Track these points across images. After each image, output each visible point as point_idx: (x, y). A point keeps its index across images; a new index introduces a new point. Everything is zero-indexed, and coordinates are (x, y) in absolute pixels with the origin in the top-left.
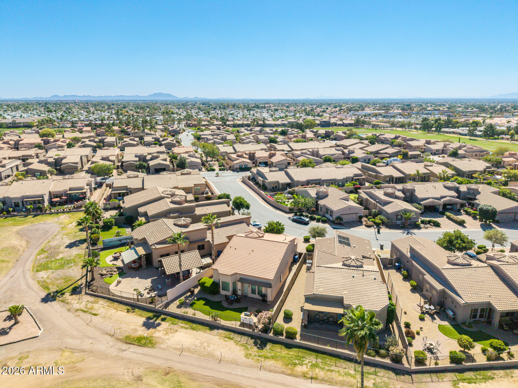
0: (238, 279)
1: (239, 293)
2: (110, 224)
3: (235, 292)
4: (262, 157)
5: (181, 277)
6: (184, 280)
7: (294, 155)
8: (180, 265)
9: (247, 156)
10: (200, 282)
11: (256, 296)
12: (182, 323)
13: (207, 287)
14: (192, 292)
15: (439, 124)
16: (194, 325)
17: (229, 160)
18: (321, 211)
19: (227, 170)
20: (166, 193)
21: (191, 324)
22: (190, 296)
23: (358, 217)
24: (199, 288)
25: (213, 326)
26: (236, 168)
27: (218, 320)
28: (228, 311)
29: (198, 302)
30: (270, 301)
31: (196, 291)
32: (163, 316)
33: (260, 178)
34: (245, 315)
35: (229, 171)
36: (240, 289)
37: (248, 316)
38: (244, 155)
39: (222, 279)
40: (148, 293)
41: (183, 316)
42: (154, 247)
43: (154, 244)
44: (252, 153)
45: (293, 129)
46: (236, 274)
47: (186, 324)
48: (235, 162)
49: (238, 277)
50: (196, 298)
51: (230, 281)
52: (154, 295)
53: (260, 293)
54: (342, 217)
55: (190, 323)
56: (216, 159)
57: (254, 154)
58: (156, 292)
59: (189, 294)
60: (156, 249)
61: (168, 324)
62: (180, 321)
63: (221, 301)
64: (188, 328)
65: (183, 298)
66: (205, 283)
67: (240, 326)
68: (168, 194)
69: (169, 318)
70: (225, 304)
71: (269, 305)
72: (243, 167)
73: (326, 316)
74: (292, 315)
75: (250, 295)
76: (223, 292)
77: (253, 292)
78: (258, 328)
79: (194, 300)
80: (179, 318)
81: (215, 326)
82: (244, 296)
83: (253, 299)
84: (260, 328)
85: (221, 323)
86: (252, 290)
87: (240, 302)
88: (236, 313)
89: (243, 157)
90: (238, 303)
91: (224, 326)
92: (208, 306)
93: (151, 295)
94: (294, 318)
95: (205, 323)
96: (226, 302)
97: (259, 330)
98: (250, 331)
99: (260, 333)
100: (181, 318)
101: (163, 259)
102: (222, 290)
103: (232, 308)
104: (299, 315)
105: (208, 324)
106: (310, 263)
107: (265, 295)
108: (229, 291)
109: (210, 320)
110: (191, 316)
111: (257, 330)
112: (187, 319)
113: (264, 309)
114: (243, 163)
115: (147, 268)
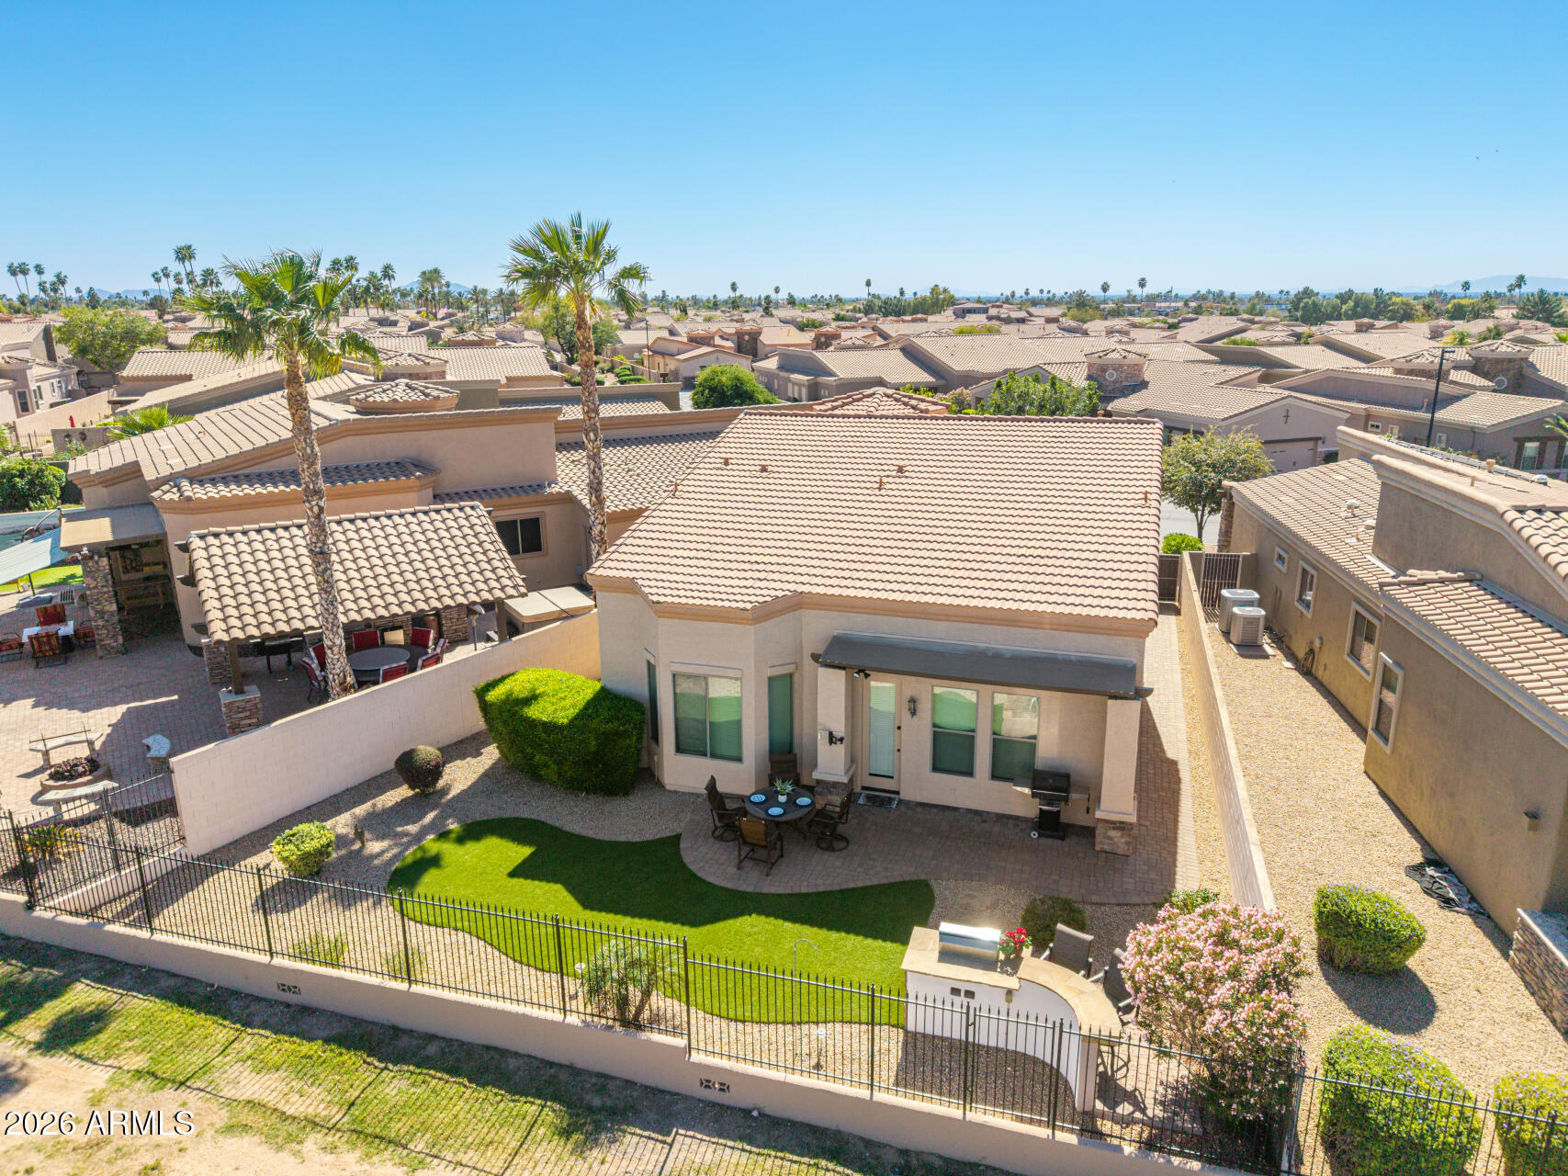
0: (820, 650)
1: (830, 764)
3: (787, 761)
4: (787, 345)
5: (338, 662)
6: (365, 679)
9: (729, 344)
10: (494, 695)
11: (982, 792)
12: (262, 1068)
13: (549, 727)
14: (427, 779)
16: (396, 1086)
17: (659, 359)
21: (357, 1070)
22: (403, 811)
24: (491, 754)
25: (603, 1081)
26: (688, 379)
27: (656, 1020)
28: (752, 924)
29: (465, 855)
30: (1121, 826)
31: (460, 776)
32: (83, 995)
33: (795, 376)
34: (947, 956)
36: (840, 729)
37: (987, 964)
38: (718, 341)
39: (675, 656)
40: (40, 794)
41: (289, 984)
42: (172, 495)
43: (173, 479)
44: (749, 334)
46: (797, 603)
47: (304, 1068)
48: (682, 357)
49: (818, 629)
50: (453, 826)
51: (746, 670)
53: (1014, 763)
55: (351, 1058)
56: (606, 366)
57: (755, 336)
59: (403, 792)
60: (187, 505)
61: (98, 1077)
62: (252, 1041)
63: (676, 839)
64: (314, 1124)
65: (342, 823)
66: (532, 699)
67: (908, 1076)
69: (139, 1006)
70: (711, 863)
71: (1112, 854)
75: (922, 784)
76: (684, 770)
77: (950, 755)
78: (1132, 1097)
79: (443, 836)
80: (254, 1008)
81: (629, 1083)
82: (868, 798)
83: (947, 813)
84: (1149, 1102)
85: (697, 1057)
86: (936, 736)
87: (847, 842)
88: (834, 935)
89: (714, 346)
90: (831, 849)
91: (724, 1088)
92: (559, 887)
93: (57, 804)
94: (1429, 975)
95: (517, 1055)
96: (717, 845)
97: (1151, 1123)
98: (1051, 1142)
99: (1195, 1165)
100: (272, 1003)
101: (202, 537)
102: (680, 749)
103: (781, 891)
104: (1457, 945)
105: (551, 1064)
106: (1250, 603)
107: (1067, 776)
108: (739, 759)
109: (573, 1019)
110: (374, 980)
111: (1127, 1122)
112: (333, 1014)
113: (1095, 899)
114: (715, 356)
115: (125, 651)
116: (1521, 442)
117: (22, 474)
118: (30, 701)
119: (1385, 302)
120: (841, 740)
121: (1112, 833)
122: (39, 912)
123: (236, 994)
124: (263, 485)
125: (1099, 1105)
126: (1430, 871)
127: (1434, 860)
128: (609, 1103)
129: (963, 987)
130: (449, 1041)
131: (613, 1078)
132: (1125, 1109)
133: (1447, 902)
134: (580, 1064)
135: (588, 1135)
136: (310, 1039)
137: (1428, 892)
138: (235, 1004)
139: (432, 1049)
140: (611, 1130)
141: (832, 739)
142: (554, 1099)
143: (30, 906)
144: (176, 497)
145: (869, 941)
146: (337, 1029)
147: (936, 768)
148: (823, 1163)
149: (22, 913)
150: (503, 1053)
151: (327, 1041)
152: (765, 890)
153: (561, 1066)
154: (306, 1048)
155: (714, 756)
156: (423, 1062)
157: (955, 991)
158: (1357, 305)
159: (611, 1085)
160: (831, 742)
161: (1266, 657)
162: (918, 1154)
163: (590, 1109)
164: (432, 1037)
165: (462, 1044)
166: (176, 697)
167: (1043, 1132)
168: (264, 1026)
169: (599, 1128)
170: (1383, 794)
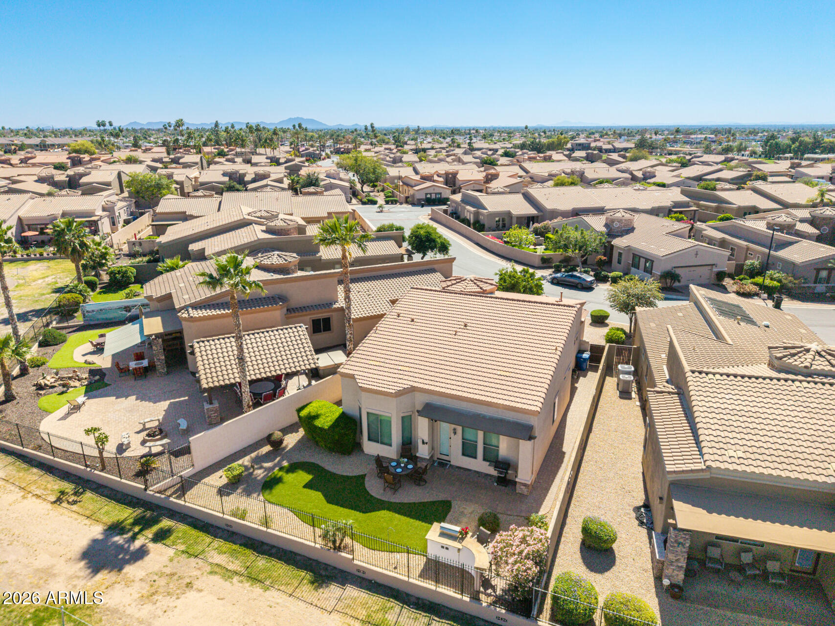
0: (420, 408)
1: (423, 452)
2: (123, 276)
3: (408, 448)
4: (471, 181)
5: (247, 398)
6: (257, 404)
7: (535, 179)
8: (241, 359)
9: (441, 179)
10: (304, 413)
11: (479, 465)
12: (221, 553)
13: (321, 429)
14: (277, 445)
15: (801, 143)
16: (262, 562)
17: (405, 187)
18: (619, 262)
19: (401, 204)
20: (258, 214)
21: (250, 556)
22: (267, 457)
23: (713, 276)
24: (301, 432)
26: (419, 200)
27: (346, 547)
28: (384, 514)
29: (289, 478)
30: (525, 485)
31: (291, 440)
32: (166, 523)
33: (468, 208)
34: (443, 534)
35: (405, 205)
36: (426, 439)
37: (453, 538)
38: (436, 178)
39: (368, 406)
40: (143, 443)
41: (229, 524)
42: (185, 315)
43: (185, 308)
44: (452, 174)
45: (525, 151)
46: (413, 389)
47: (233, 553)
48: (416, 188)
49: (420, 401)
50: (285, 464)
51: (393, 414)
52: (160, 449)
53: (491, 456)
54: (678, 271)
55: (248, 552)
57: (455, 175)
58: (165, 441)
59: (267, 448)
60: (191, 319)
61: (171, 552)
62: (218, 543)
63: (363, 477)
64: (236, 573)
65: (246, 460)
66: (317, 417)
67: (423, 575)
68: (261, 217)
69: (182, 528)
70: (375, 488)
71: (522, 495)
72: (433, 196)
73: (749, 550)
74: (614, 541)
75: (458, 460)
76: (371, 448)
77: (468, 450)
78: (493, 588)
79: (281, 469)
80: (218, 531)
81: (335, 568)
82: (439, 463)
83: (466, 472)
84: (498, 590)
85: (356, 562)
86: (463, 443)
87: (426, 482)
88: (412, 520)
89: (434, 181)
90: (419, 485)
91: (364, 573)
92: (320, 493)
93: (150, 447)
94: (619, 552)
95: (300, 555)
96: (378, 480)
97: (496, 596)
98: (461, 600)
99: (504, 611)
100: (224, 530)
101: (198, 342)
102: (370, 439)
103: (397, 501)
104: (636, 541)
105: (310, 559)
106: (628, 373)
108: (390, 445)
109: (318, 546)
110: (256, 526)
111: (489, 595)
112: (243, 536)
113: (509, 513)
114: (432, 188)
115: (168, 373)
116: (818, 271)
117: (119, 272)
118: (134, 397)
119: (819, 142)
120: (427, 443)
121: (522, 487)
122: (148, 492)
123: (212, 526)
124: (219, 309)
125: (482, 589)
126: (642, 510)
127: (646, 506)
128: (328, 574)
129: (445, 546)
130: (279, 548)
131: (330, 566)
132: (489, 591)
133: (641, 523)
134: (320, 560)
135: (319, 584)
136: (235, 544)
137: (637, 518)
138: (212, 530)
139: (274, 551)
140: (327, 583)
141: (423, 443)
142: (311, 571)
143: (146, 490)
144: (186, 316)
145: (423, 524)
146: (244, 541)
147: (463, 454)
148: (391, 600)
149: (144, 492)
150: (296, 554)
151: (241, 545)
152: (392, 501)
153: (314, 560)
154: (235, 547)
155: (382, 443)
156: (271, 555)
157: (443, 547)
158: (800, 145)
159: (329, 568)
161: (630, 398)
163: (321, 575)
164: (274, 547)
165: (283, 550)
166: (187, 398)
167: (459, 596)
168: (221, 538)
169: (323, 582)
170: (643, 473)
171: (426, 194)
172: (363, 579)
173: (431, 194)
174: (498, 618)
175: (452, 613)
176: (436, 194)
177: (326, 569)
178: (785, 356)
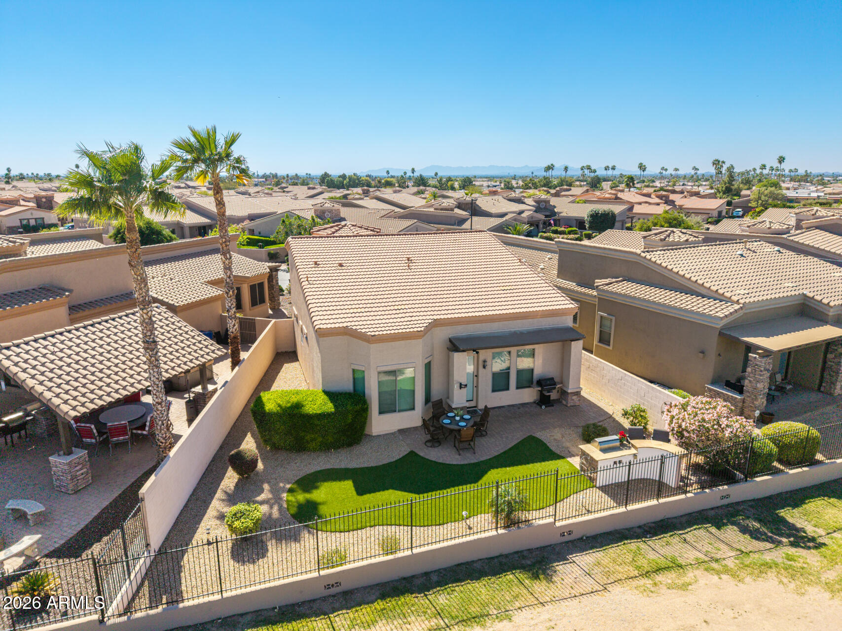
1: (460, 399)
10: (271, 409)
11: (513, 396)
13: (322, 416)
16: (443, 598)
21: (415, 602)
22: (245, 489)
26: (11, 228)
29: (319, 496)
30: (577, 394)
34: (604, 451)
36: (465, 382)
38: (22, 202)
39: (376, 362)
46: (434, 325)
47: (387, 614)
49: (441, 337)
50: (288, 486)
51: (417, 362)
55: (407, 599)
59: (230, 480)
66: (299, 403)
67: (616, 503)
75: (488, 399)
76: (384, 424)
77: (500, 383)
79: (291, 492)
80: (315, 606)
85: (558, 524)
89: (21, 206)
91: (570, 533)
92: (391, 491)
96: (436, 449)
99: (726, 487)
100: (324, 599)
105: (492, 558)
107: (552, 379)
108: (413, 409)
111: (691, 485)
112: (365, 588)
114: (30, 211)
120: (466, 386)
121: (574, 398)
122: (110, 622)
123: (298, 605)
125: (680, 483)
128: (533, 561)
129: (618, 460)
131: (522, 551)
134: (505, 552)
135: (544, 574)
136: (372, 602)
138: (302, 609)
139: (434, 578)
140: (547, 568)
141: (461, 386)
142: (513, 569)
143: (102, 621)
147: (494, 391)
148: (626, 542)
151: (382, 598)
152: (482, 459)
153: (497, 557)
155: (400, 411)
157: (615, 463)
160: (461, 388)
162: (645, 525)
163: (531, 566)
165: (444, 569)
168: (336, 609)
169: (543, 570)
171: (21, 220)
172: (572, 542)
173: (28, 220)
174: (722, 498)
175: (684, 520)
176: (36, 219)
177: (524, 557)
178: (666, 238)
